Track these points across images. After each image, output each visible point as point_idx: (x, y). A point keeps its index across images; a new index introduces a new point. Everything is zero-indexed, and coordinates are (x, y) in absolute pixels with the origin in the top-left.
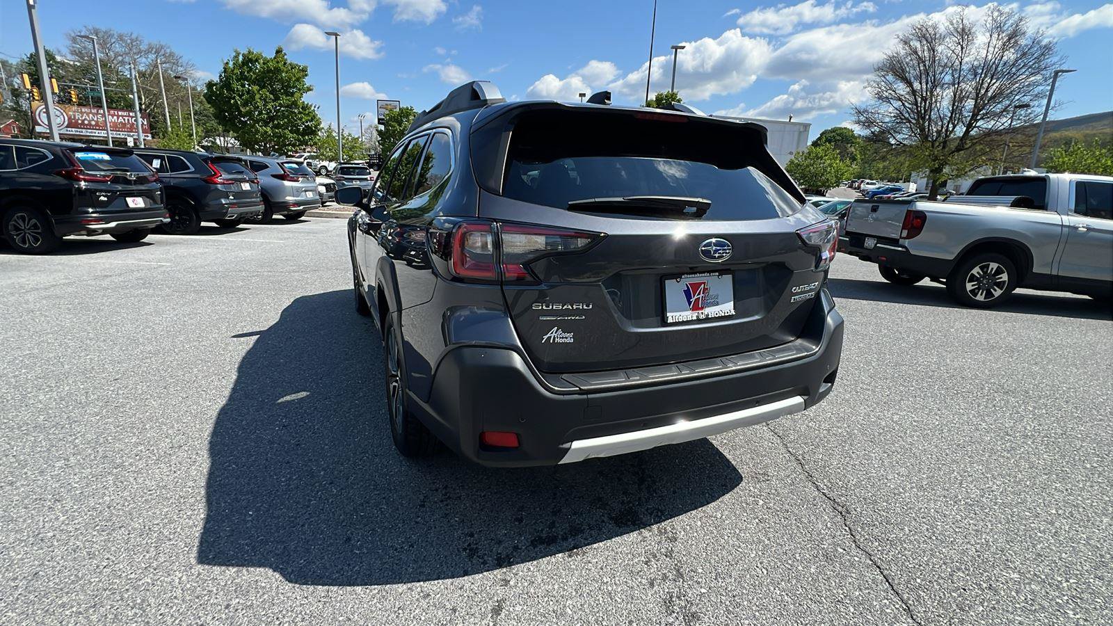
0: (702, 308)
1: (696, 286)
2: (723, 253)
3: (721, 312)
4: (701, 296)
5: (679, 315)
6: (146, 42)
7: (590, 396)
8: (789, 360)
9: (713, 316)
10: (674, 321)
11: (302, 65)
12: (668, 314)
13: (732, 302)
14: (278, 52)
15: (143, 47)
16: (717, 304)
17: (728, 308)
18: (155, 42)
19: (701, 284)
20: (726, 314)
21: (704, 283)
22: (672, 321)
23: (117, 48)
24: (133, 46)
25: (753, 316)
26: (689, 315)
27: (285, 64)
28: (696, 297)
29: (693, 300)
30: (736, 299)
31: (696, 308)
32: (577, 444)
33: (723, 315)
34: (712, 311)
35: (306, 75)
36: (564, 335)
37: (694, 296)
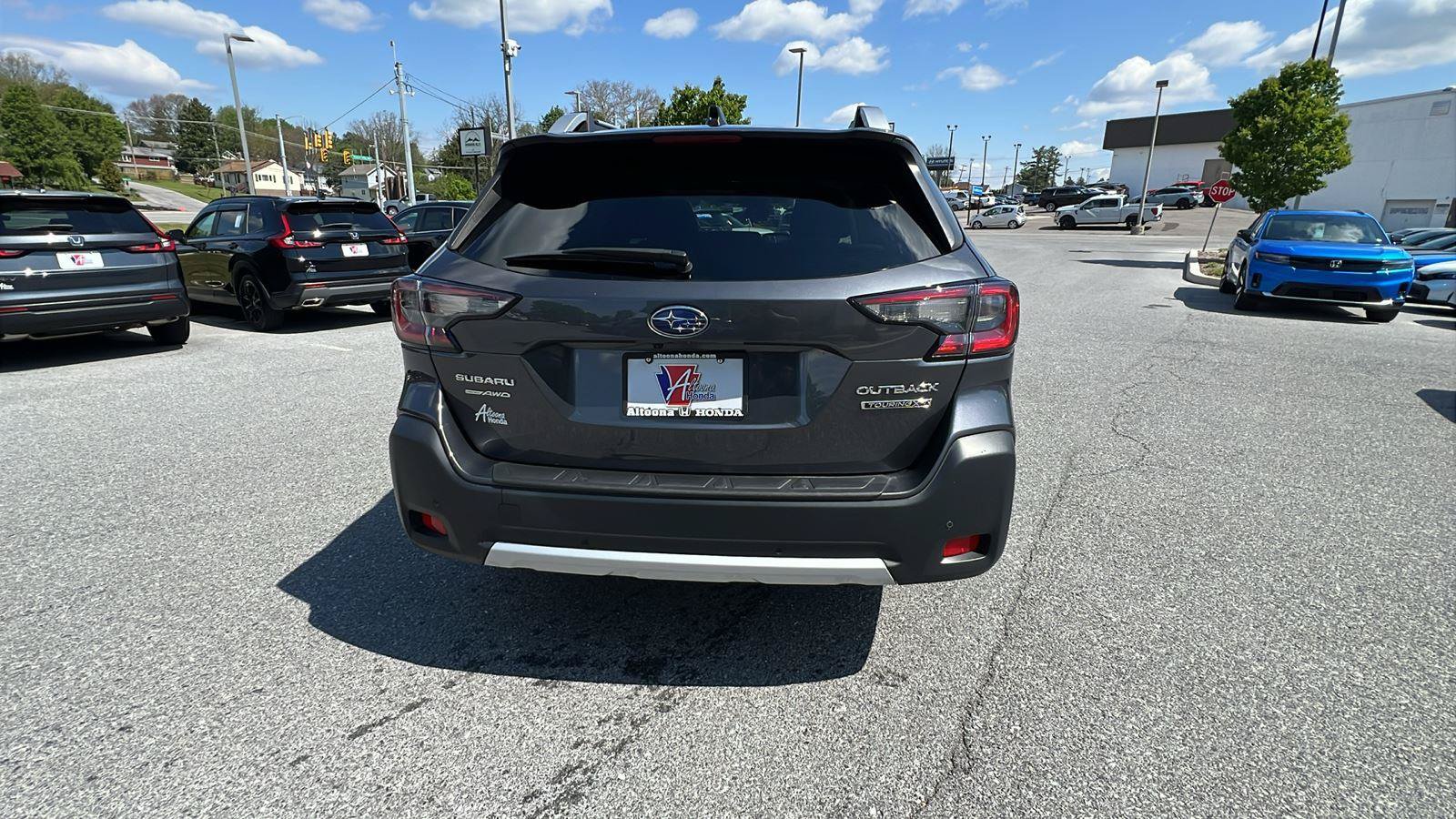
0: (686, 402)
1: (678, 371)
2: (691, 326)
3: (718, 411)
4: (685, 385)
5: (646, 405)
6: (635, 90)
7: (505, 491)
8: (857, 497)
9: (703, 415)
10: (637, 414)
11: (741, 95)
12: (629, 405)
13: (741, 399)
14: (717, 83)
15: (633, 95)
16: (714, 399)
17: (734, 405)
18: (643, 88)
19: (688, 368)
20: (727, 415)
21: (692, 368)
22: (633, 414)
23: (611, 99)
24: (623, 94)
25: (783, 422)
26: (662, 408)
27: (722, 96)
28: (676, 386)
29: (672, 389)
30: (749, 394)
31: (675, 399)
32: (498, 546)
33: (721, 415)
34: (701, 407)
35: (744, 107)
36: (494, 414)
37: (673, 385)
